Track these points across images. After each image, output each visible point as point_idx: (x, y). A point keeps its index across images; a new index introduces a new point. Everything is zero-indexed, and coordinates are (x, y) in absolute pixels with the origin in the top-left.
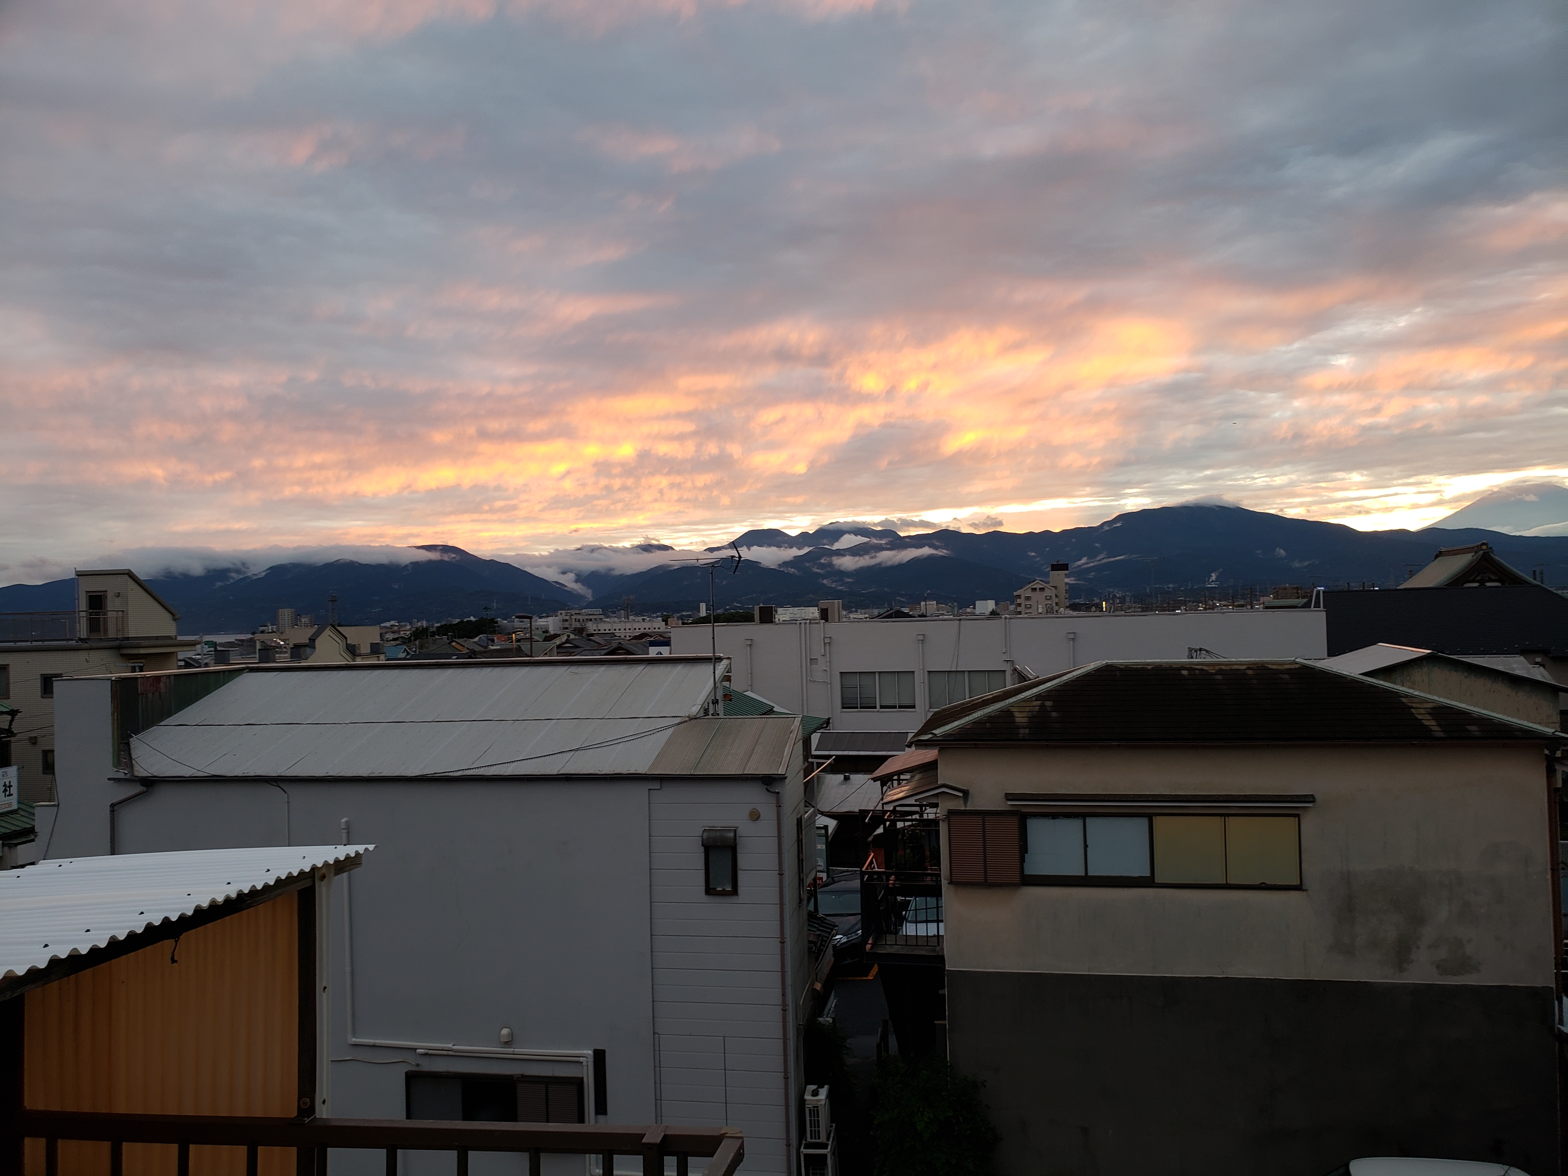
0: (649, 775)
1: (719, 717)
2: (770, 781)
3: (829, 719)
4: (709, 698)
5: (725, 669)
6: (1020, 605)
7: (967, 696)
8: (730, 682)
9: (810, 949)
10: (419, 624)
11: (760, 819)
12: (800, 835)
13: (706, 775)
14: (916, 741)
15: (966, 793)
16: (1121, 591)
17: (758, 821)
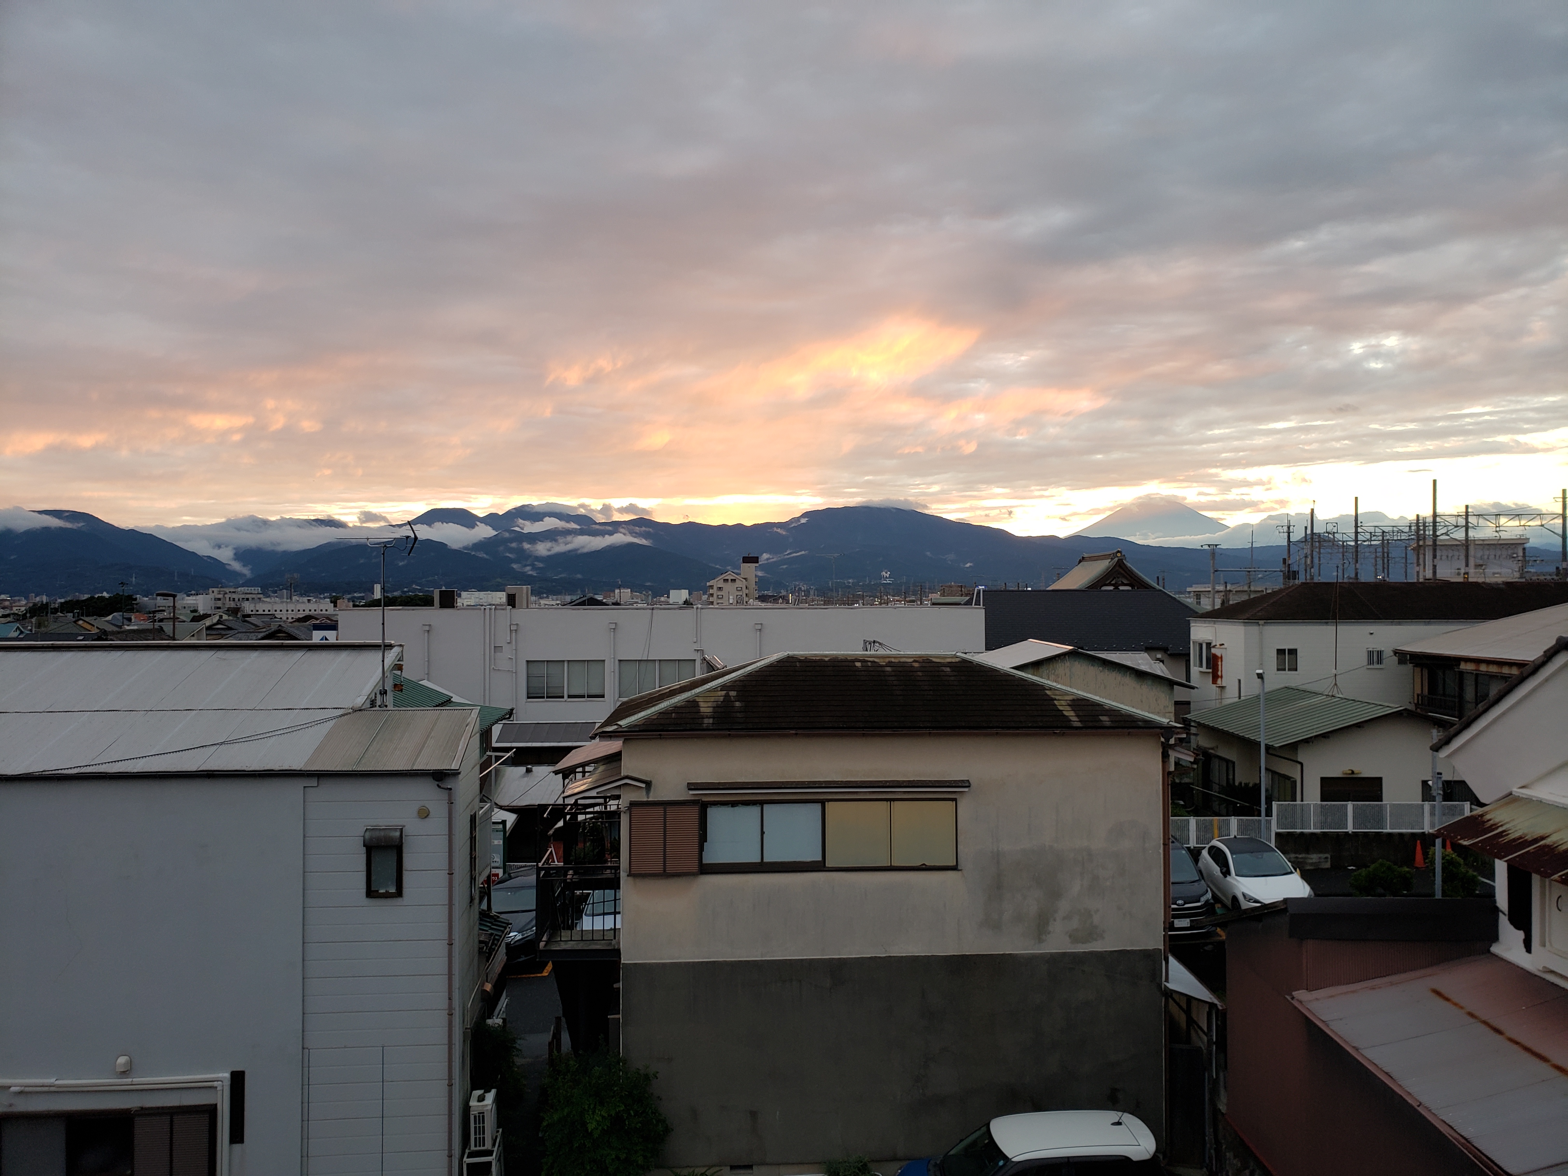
0: (304, 771)
1: (388, 709)
2: (440, 777)
3: (512, 710)
4: (377, 688)
5: (396, 657)
6: (712, 595)
7: (657, 685)
8: (402, 671)
9: (480, 949)
10: (38, 599)
11: (429, 816)
12: (474, 832)
13: (370, 771)
14: (600, 733)
15: (648, 784)
16: (806, 584)
17: (427, 819)
